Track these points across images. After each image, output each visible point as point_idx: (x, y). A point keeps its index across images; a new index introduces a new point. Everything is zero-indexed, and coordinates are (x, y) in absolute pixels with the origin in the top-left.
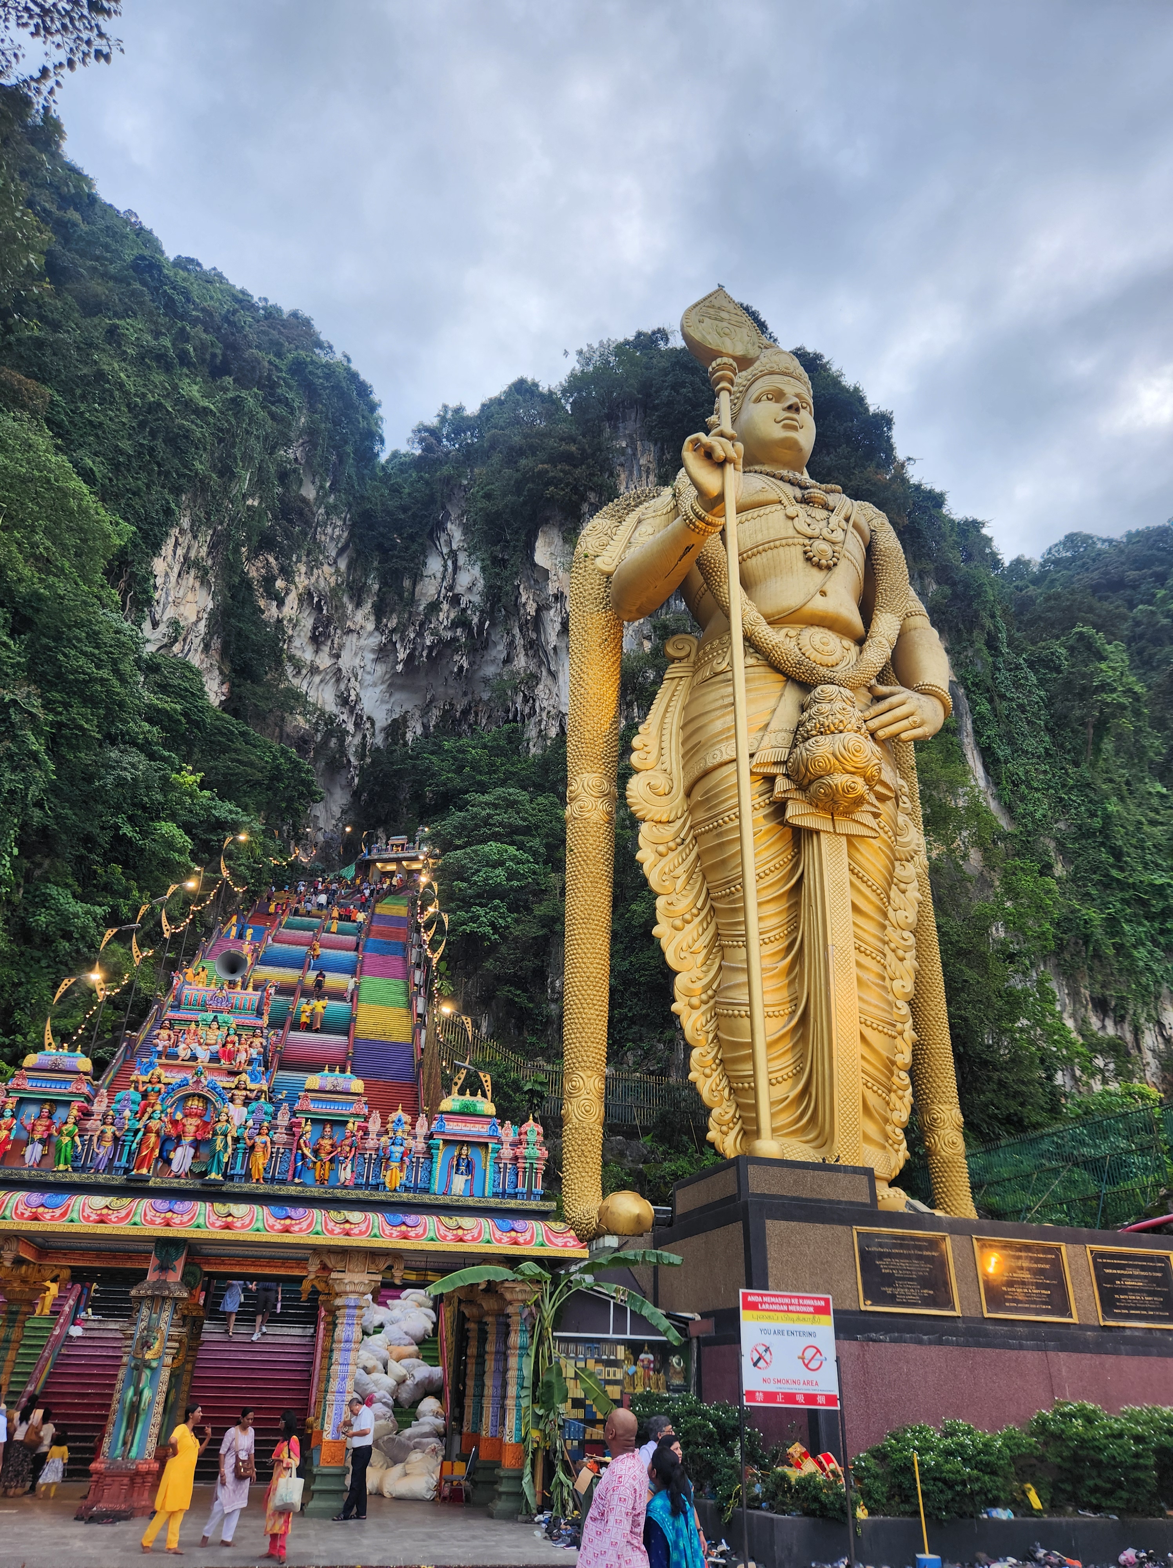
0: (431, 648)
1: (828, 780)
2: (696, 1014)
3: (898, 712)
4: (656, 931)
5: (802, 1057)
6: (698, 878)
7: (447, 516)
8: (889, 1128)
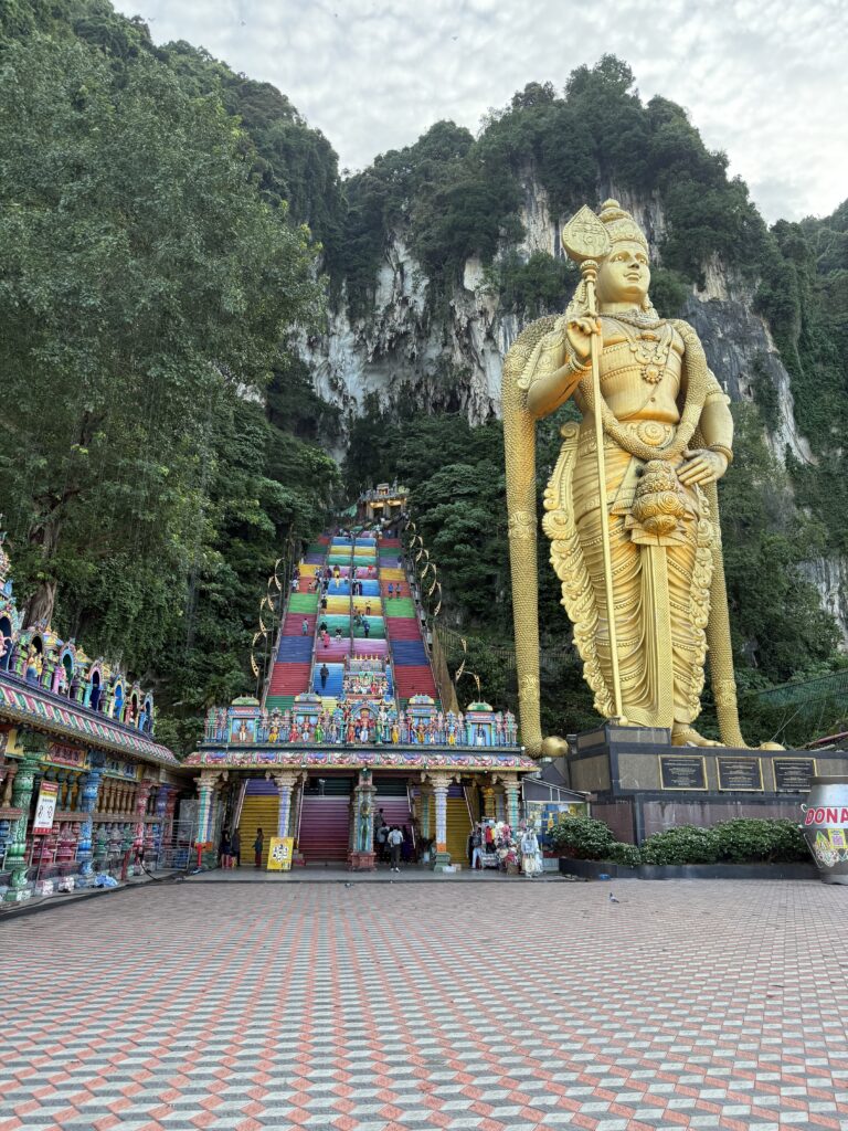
0: (391, 341)
1: (653, 519)
2: (585, 644)
3: (698, 468)
4: (562, 602)
5: (643, 665)
6: (585, 571)
7: (393, 236)
8: (691, 697)
